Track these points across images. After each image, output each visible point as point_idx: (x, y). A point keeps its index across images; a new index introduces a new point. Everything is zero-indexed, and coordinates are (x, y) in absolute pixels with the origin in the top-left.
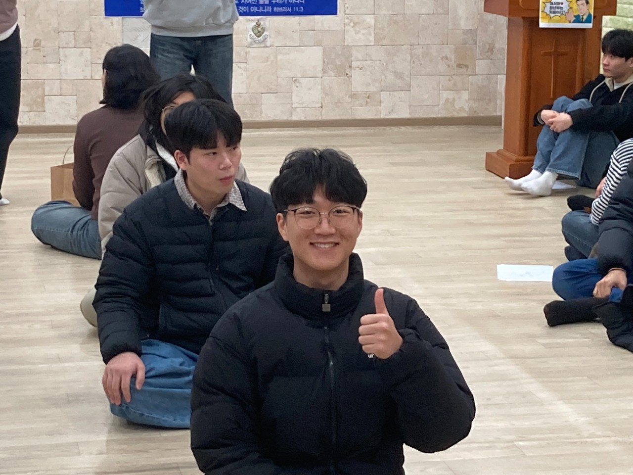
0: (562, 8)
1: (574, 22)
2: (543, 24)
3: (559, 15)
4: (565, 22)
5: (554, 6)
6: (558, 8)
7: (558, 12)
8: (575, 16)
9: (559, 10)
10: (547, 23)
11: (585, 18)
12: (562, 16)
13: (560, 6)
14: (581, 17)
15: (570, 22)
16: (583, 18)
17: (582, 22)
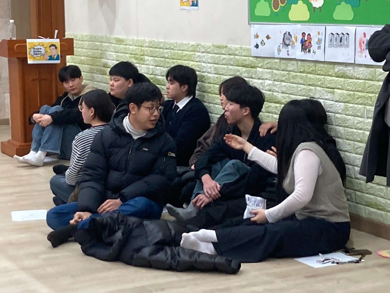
0: (41, 52)
1: (49, 60)
2: (30, 62)
3: (40, 56)
4: (43, 60)
5: (36, 50)
6: (39, 51)
7: (39, 54)
8: (49, 56)
9: (39, 53)
10: (33, 61)
11: (55, 57)
12: (41, 56)
13: (40, 50)
14: (53, 57)
15: (47, 60)
16: (54, 58)
17: (54, 60)
